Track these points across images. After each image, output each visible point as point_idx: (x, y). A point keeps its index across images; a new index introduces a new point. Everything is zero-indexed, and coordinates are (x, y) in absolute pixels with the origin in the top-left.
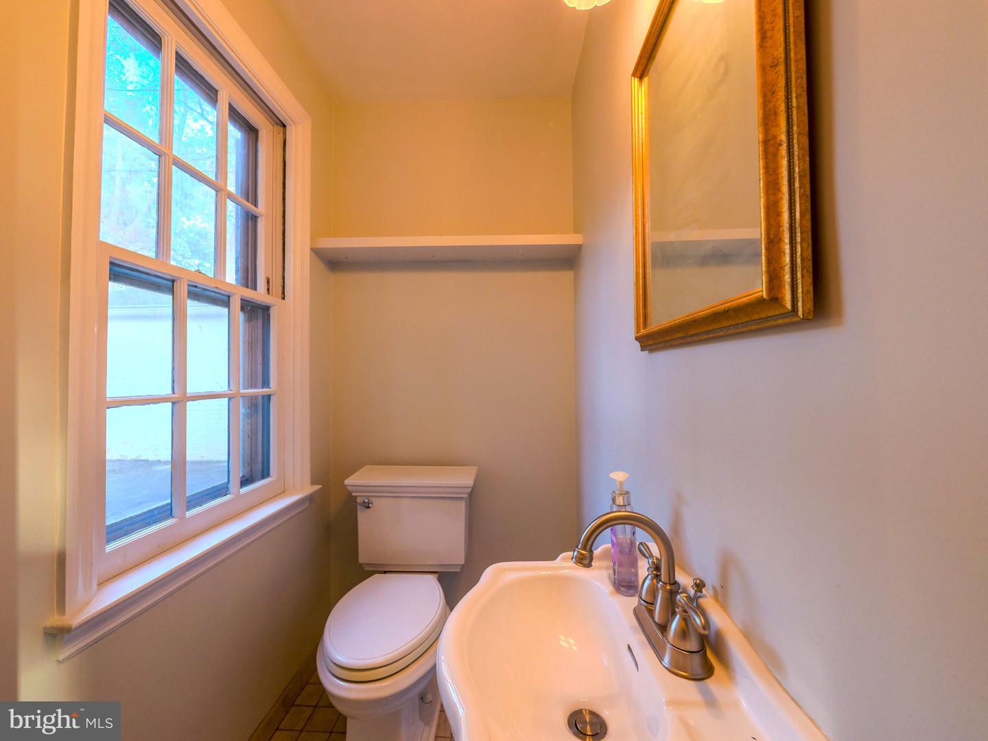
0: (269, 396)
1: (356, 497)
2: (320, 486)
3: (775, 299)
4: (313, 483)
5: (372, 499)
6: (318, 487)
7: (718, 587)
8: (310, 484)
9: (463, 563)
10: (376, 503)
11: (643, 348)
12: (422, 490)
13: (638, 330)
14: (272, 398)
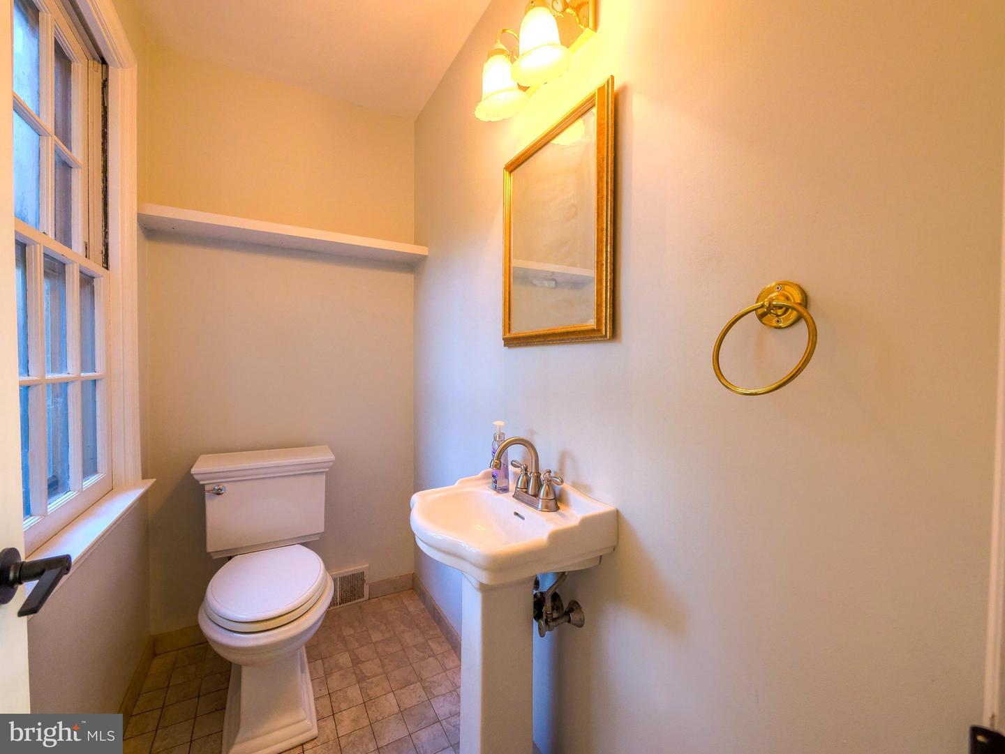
0: (95, 381)
1: (203, 485)
2: (154, 480)
3: (599, 330)
4: (145, 477)
5: (225, 485)
6: (151, 482)
7: (558, 471)
8: (140, 478)
9: (322, 530)
10: (229, 488)
11: (505, 345)
12: (286, 469)
13: (504, 334)
14: (98, 384)
